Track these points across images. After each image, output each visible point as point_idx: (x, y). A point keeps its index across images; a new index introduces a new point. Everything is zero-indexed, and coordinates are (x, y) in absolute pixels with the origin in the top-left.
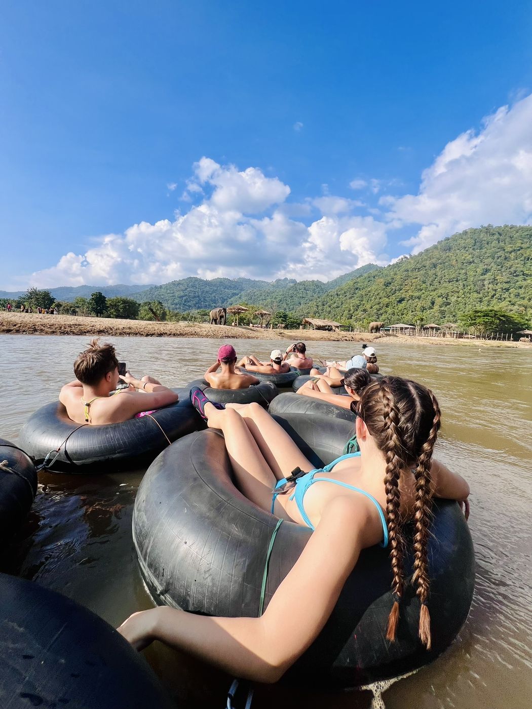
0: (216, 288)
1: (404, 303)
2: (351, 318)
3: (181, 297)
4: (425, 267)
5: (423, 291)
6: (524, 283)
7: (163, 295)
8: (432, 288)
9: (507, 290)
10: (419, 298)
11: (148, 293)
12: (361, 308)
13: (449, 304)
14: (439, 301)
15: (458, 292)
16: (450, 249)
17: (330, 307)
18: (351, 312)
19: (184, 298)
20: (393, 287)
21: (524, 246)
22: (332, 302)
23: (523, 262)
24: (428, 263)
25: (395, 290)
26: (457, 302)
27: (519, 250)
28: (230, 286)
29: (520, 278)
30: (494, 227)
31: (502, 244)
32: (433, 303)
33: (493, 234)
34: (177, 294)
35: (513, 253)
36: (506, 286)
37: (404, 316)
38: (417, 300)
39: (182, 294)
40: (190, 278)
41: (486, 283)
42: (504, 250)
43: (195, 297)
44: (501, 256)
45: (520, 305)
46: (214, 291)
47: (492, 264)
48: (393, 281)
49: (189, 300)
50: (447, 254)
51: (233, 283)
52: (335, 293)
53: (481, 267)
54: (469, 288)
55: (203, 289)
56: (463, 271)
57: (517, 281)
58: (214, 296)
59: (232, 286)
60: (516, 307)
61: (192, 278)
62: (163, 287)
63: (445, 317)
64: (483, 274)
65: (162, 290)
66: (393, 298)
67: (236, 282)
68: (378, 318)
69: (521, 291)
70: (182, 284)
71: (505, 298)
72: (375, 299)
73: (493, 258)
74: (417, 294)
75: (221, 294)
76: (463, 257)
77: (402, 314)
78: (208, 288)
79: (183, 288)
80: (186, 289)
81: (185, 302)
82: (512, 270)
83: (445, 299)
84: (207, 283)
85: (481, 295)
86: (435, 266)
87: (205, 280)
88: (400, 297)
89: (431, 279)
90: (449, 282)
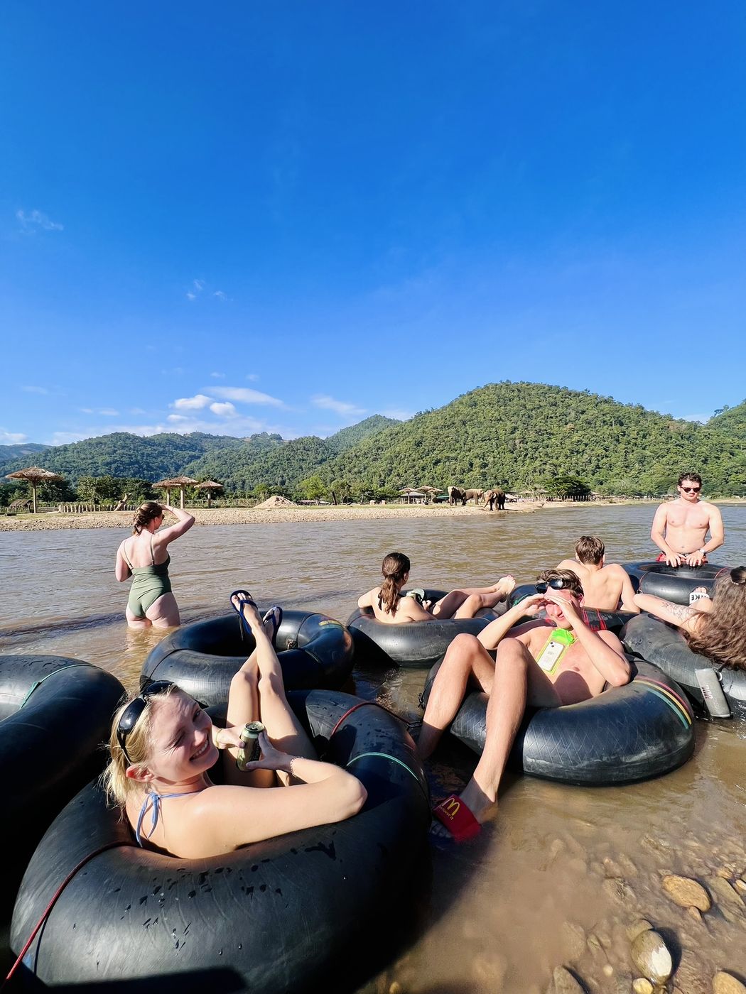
0: (162, 449)
1: (440, 466)
2: (384, 486)
3: (108, 464)
4: (454, 424)
5: (458, 451)
6: (550, 442)
7: (74, 462)
8: (467, 447)
9: (537, 449)
10: (456, 459)
11: (41, 459)
12: (394, 473)
13: (486, 465)
14: (477, 462)
15: (493, 452)
16: (475, 405)
17: (350, 472)
18: (383, 478)
19: (114, 466)
20: (426, 448)
21: (541, 404)
22: (352, 465)
23: (544, 421)
24: (457, 420)
25: (429, 451)
26: (495, 463)
27: (538, 408)
28: (184, 446)
29: (545, 437)
30: (512, 383)
31: (522, 401)
32: (471, 465)
33: (513, 391)
34: (100, 460)
35: (534, 412)
36: (535, 445)
37: (444, 480)
38: (454, 461)
39: (109, 459)
40: (117, 434)
41: (517, 441)
42: (526, 408)
43: (131, 464)
44: (524, 414)
45: (550, 464)
46: (161, 454)
47: (519, 423)
48: (424, 440)
49: (122, 468)
50: (474, 411)
51: (189, 441)
52: (354, 454)
53: (509, 425)
54: (503, 447)
55: (141, 449)
56: (494, 430)
57: (543, 441)
58: (161, 461)
59: (187, 445)
60: (548, 466)
61: (120, 434)
62: (70, 449)
63: (486, 480)
64: (512, 433)
65: (69, 454)
66: (427, 460)
67: (192, 439)
68: (417, 484)
69: (549, 450)
70: (105, 444)
71: (537, 458)
72: (408, 461)
73: (518, 416)
74: (453, 455)
75: (171, 458)
76: (490, 415)
77: (442, 478)
78: (149, 450)
79: (110, 450)
80: (115, 451)
81: (116, 471)
82: (537, 428)
83: (481, 460)
84: (146, 442)
85: (515, 455)
86: (464, 423)
87: (142, 437)
88: (435, 459)
89: (464, 437)
90: (483, 441)
